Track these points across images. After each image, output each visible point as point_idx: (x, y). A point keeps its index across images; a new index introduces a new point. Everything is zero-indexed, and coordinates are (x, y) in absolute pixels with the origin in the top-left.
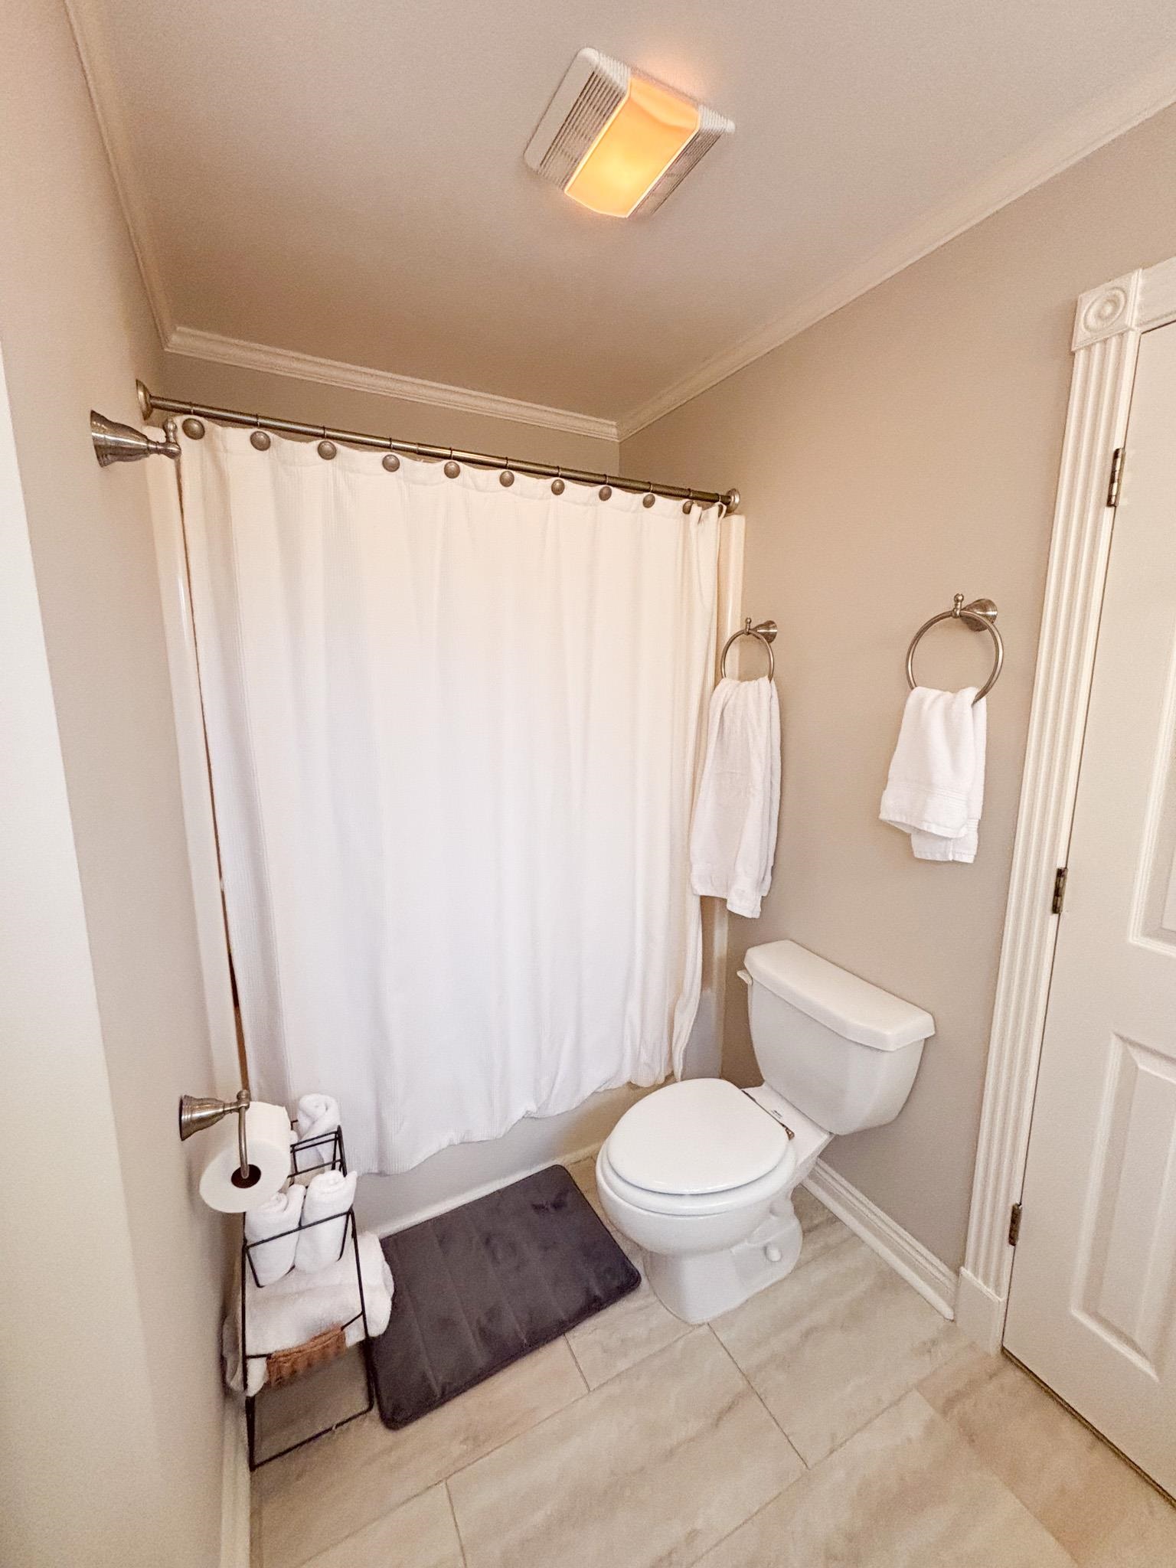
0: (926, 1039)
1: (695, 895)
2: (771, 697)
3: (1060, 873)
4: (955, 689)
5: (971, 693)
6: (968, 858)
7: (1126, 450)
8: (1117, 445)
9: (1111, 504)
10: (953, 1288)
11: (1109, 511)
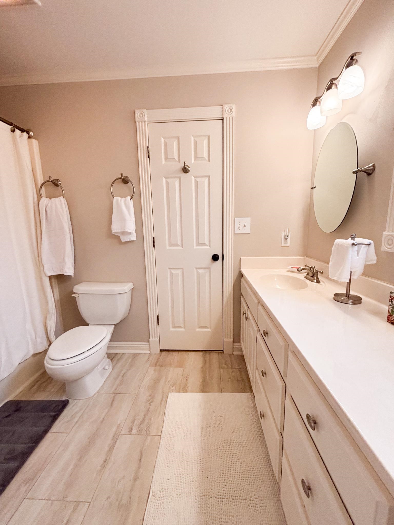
0: (132, 289)
1: (47, 276)
2: (65, 203)
3: (154, 238)
4: (125, 197)
5: (129, 198)
6: (135, 239)
7: (149, 147)
8: (148, 145)
9: (149, 158)
10: (149, 346)
11: (148, 159)
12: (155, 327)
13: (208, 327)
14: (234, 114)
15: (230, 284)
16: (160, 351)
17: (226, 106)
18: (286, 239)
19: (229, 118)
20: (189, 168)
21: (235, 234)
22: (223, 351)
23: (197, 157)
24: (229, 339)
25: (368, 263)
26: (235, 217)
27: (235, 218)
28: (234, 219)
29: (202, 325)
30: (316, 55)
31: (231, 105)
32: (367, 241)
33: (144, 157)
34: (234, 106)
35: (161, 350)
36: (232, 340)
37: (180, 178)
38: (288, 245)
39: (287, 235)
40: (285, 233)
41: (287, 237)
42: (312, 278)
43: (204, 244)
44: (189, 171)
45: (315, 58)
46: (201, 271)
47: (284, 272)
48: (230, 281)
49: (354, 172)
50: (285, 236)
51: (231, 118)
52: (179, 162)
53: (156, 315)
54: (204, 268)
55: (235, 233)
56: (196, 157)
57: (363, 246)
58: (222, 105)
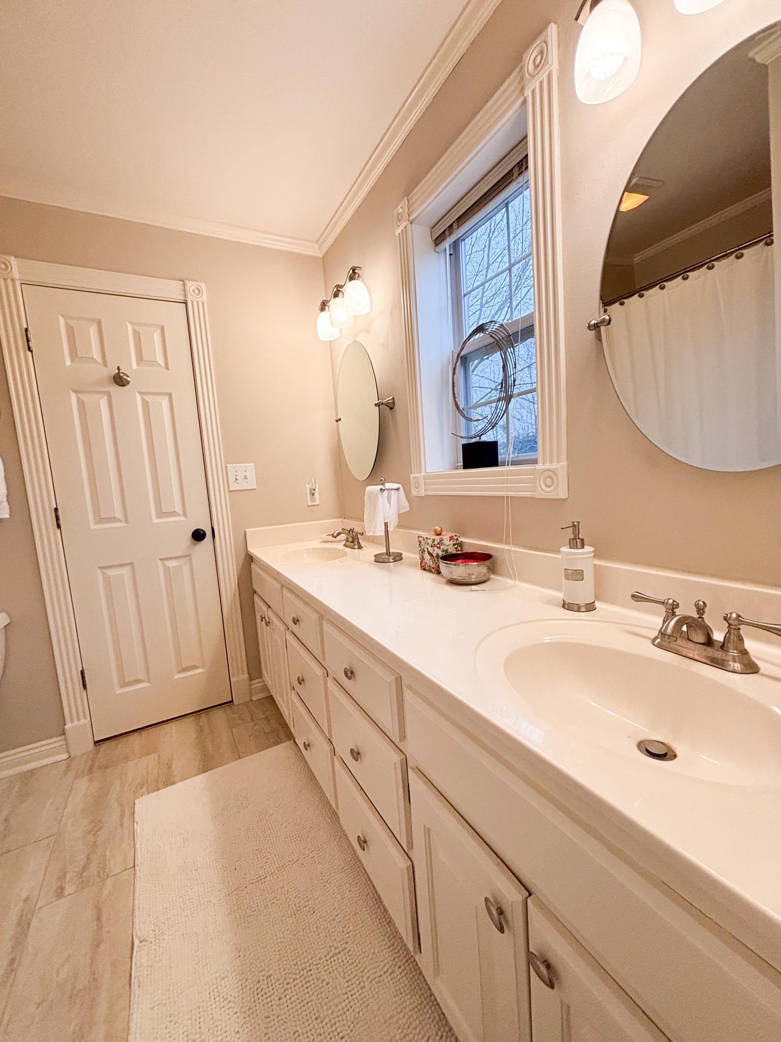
0: (5, 627)
3: (56, 510)
6: (7, 516)
7: (30, 329)
8: (25, 326)
9: (30, 349)
10: (64, 743)
11: (30, 353)
12: (78, 695)
13: (198, 665)
14: (205, 298)
15: (232, 578)
16: (95, 746)
17: (189, 284)
18: (313, 494)
19: (198, 302)
20: (128, 377)
21: (230, 491)
22: (232, 701)
23: (142, 360)
24: (240, 677)
25: (402, 512)
26: (227, 462)
27: (228, 465)
28: (226, 466)
29: (184, 665)
30: (317, 243)
31: (200, 284)
32: (395, 486)
33: (17, 348)
34: (203, 286)
35: (96, 743)
36: (246, 676)
37: (109, 395)
38: (317, 503)
39: (314, 488)
40: (311, 486)
41: (314, 492)
42: (352, 544)
43: (174, 514)
44: (128, 382)
45: (317, 246)
46: (171, 564)
47: (316, 544)
48: (232, 574)
49: (376, 405)
50: (311, 491)
51: (200, 304)
52: (105, 364)
53: (77, 669)
54: (179, 557)
55: (231, 489)
56: (140, 359)
57: (393, 491)
58: (183, 281)
